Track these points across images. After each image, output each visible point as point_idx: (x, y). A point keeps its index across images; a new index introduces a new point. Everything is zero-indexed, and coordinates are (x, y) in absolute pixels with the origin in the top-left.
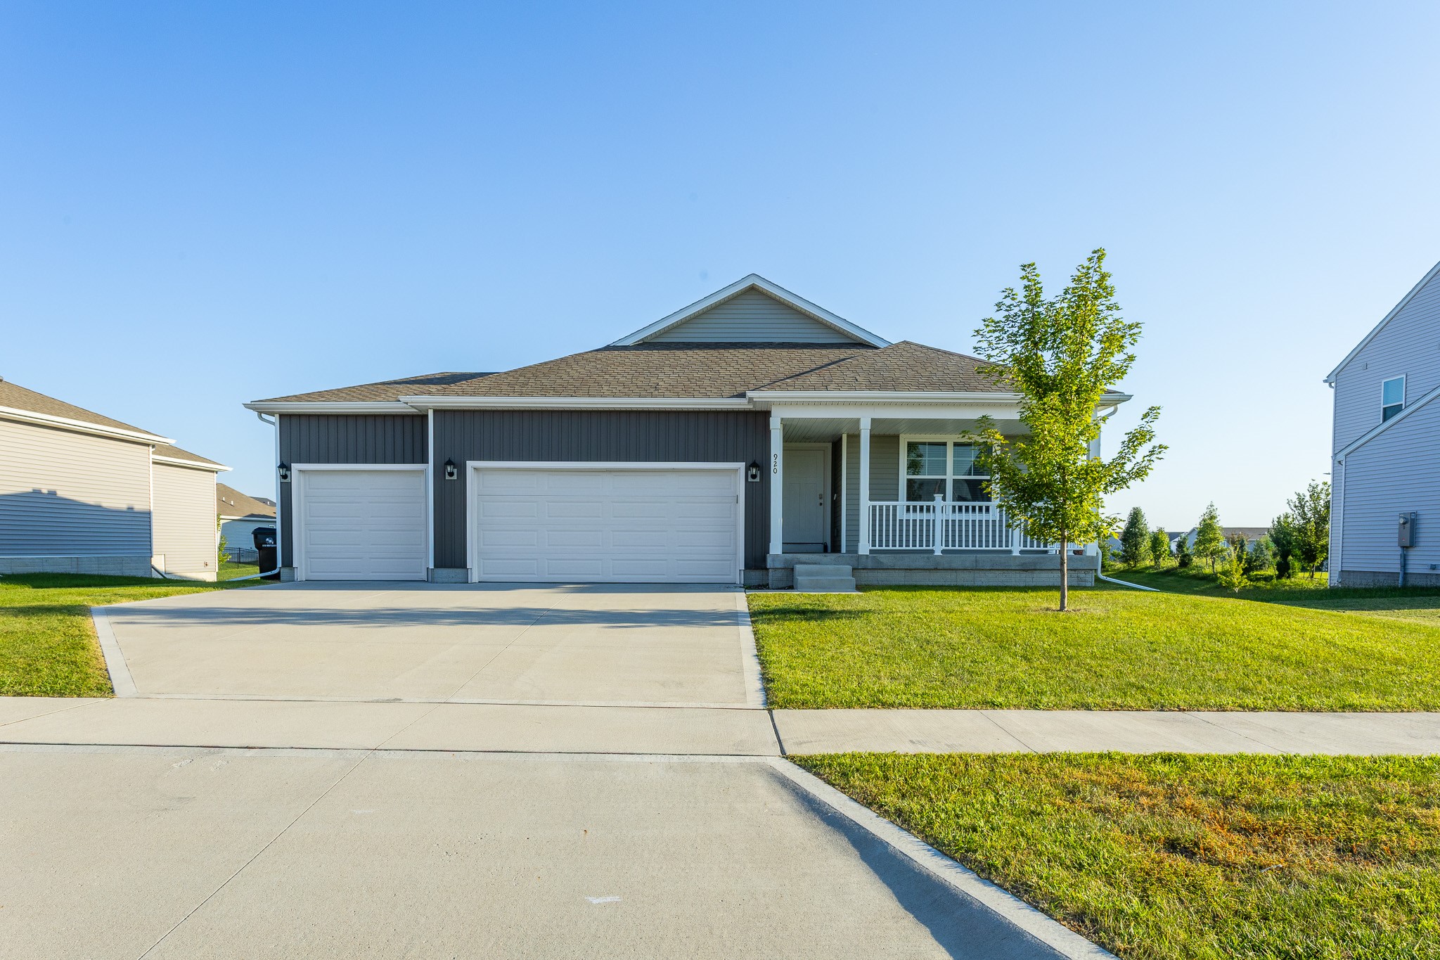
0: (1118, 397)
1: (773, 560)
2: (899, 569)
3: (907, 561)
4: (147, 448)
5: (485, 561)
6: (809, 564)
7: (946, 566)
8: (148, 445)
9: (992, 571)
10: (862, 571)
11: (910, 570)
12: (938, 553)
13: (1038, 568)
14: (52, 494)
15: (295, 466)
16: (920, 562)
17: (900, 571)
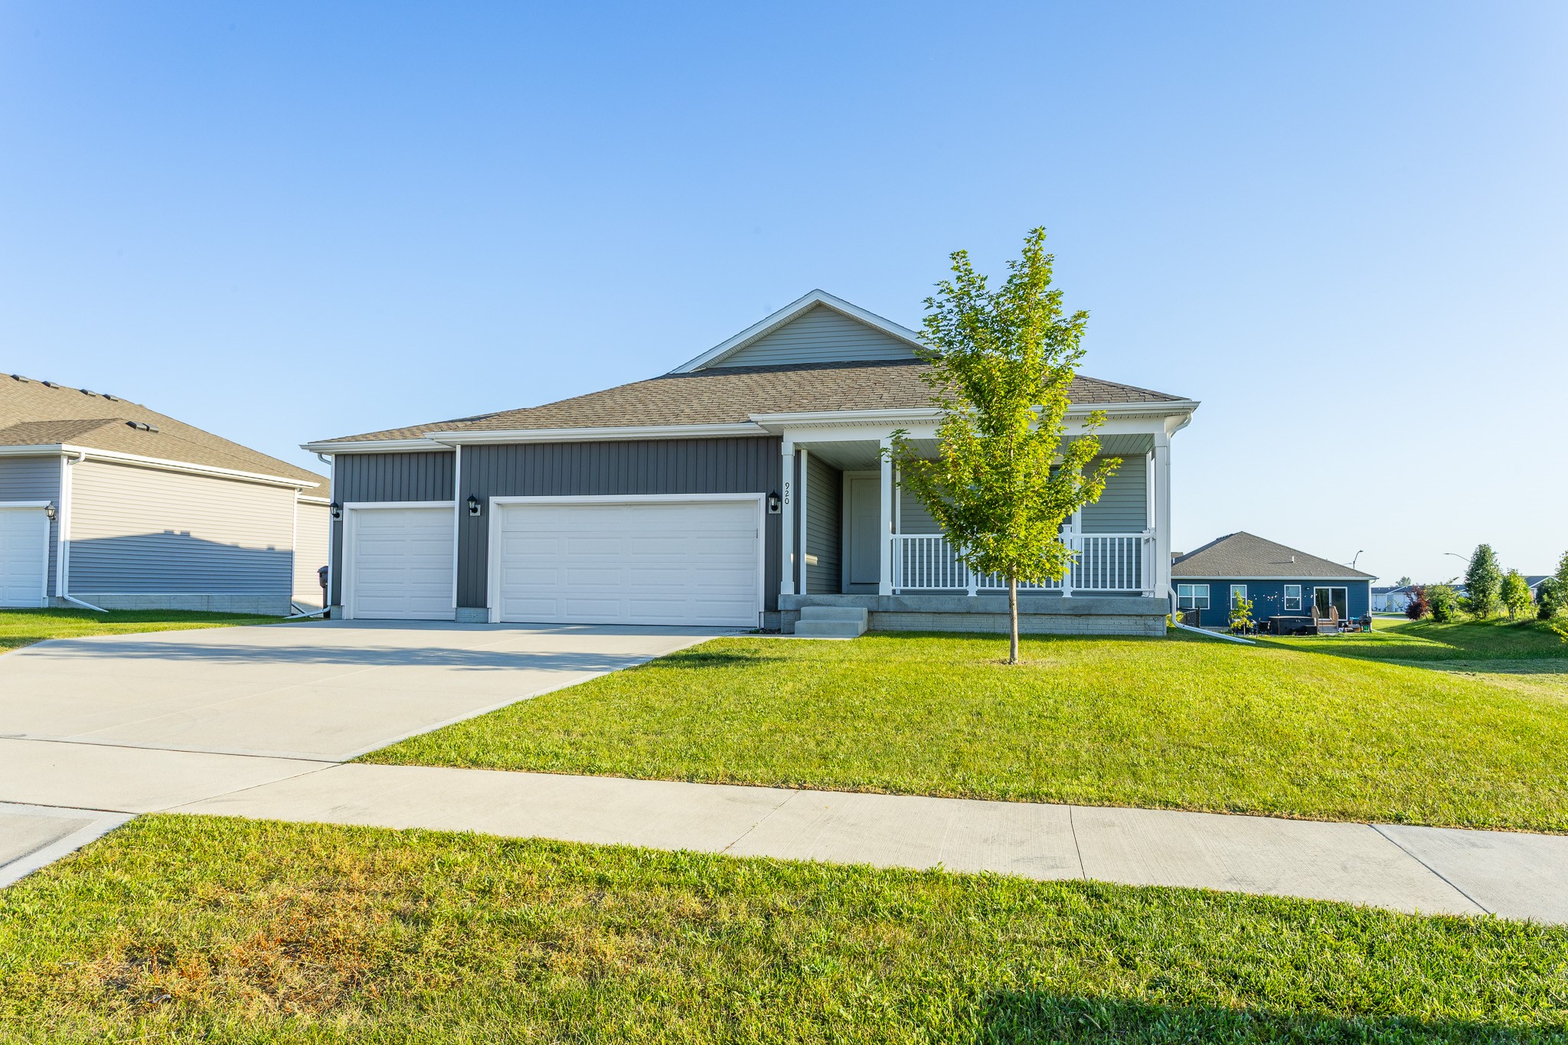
0: (1183, 405)
1: (784, 601)
2: (926, 613)
3: (936, 603)
4: (292, 491)
5: (507, 600)
6: (823, 605)
7: (981, 609)
8: (294, 489)
9: (1037, 616)
10: (883, 614)
11: (939, 613)
12: (972, 594)
13: (1093, 612)
14: (186, 535)
15: (347, 505)
16: (950, 604)
17: (928, 615)
